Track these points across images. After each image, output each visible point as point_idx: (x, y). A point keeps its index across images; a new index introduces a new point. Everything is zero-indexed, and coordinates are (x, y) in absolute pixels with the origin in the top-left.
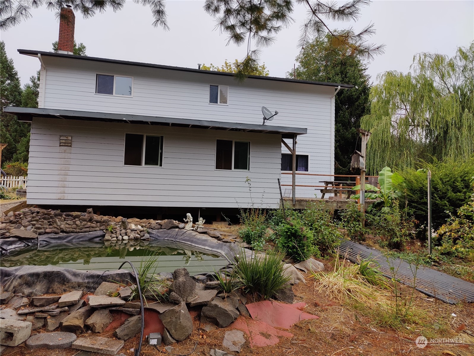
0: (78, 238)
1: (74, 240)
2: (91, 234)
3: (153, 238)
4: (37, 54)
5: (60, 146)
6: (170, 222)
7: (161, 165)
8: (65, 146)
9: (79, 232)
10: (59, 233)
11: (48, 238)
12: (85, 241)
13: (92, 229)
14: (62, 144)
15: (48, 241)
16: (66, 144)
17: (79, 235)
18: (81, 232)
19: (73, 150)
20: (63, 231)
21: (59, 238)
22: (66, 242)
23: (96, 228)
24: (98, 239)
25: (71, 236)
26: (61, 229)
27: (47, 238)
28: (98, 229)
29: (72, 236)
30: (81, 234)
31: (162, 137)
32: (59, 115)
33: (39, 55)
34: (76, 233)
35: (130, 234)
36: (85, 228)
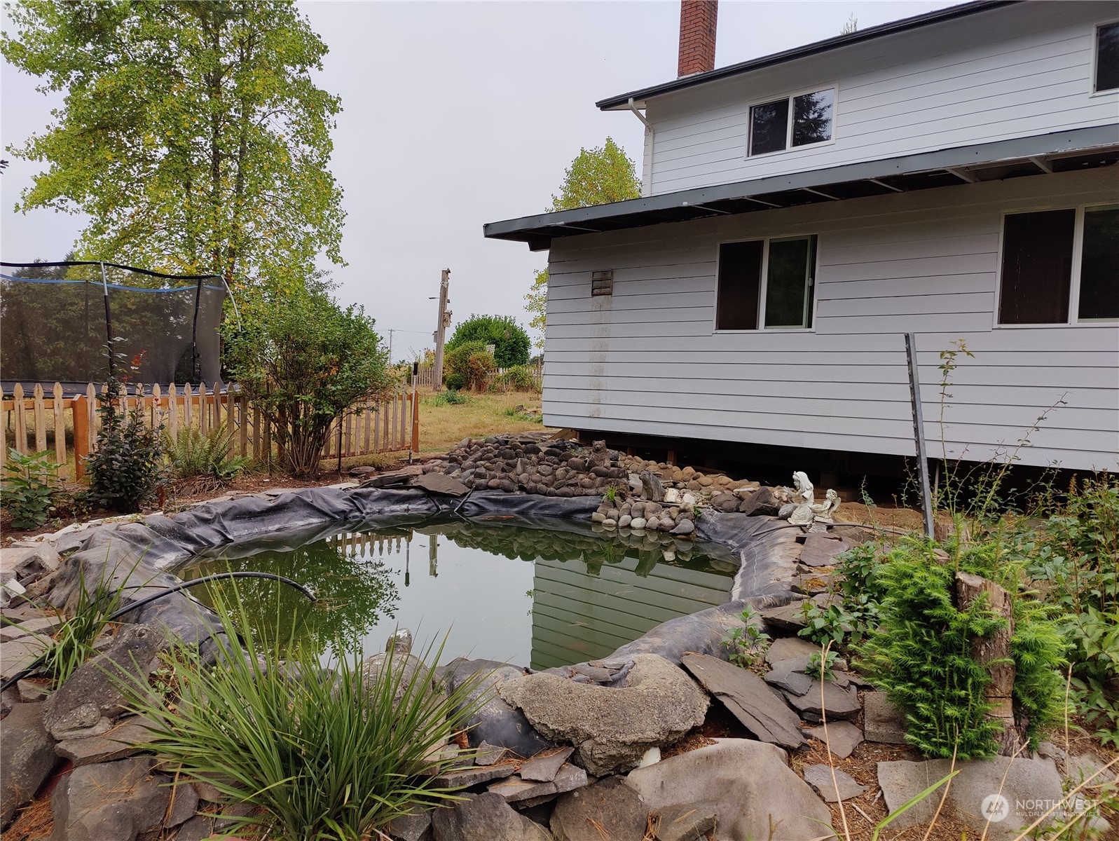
0: (542, 508)
1: (533, 511)
2: (574, 502)
3: (703, 536)
4: (626, 101)
5: (593, 295)
6: (763, 493)
7: (810, 326)
8: (601, 295)
9: (551, 494)
10: (513, 491)
11: (484, 498)
12: (555, 516)
13: (579, 490)
14: (595, 291)
15: (481, 504)
16: (603, 291)
17: (545, 501)
18: (556, 495)
19: (617, 301)
20: (522, 489)
21: (505, 503)
22: (518, 513)
23: (590, 487)
24: (583, 516)
25: (528, 501)
26: (519, 482)
27: (481, 498)
28: (593, 491)
29: (532, 501)
30: (549, 500)
31: (815, 238)
32: (563, 223)
33: (631, 100)
34: (545, 494)
35: (650, 515)
36: (568, 485)
